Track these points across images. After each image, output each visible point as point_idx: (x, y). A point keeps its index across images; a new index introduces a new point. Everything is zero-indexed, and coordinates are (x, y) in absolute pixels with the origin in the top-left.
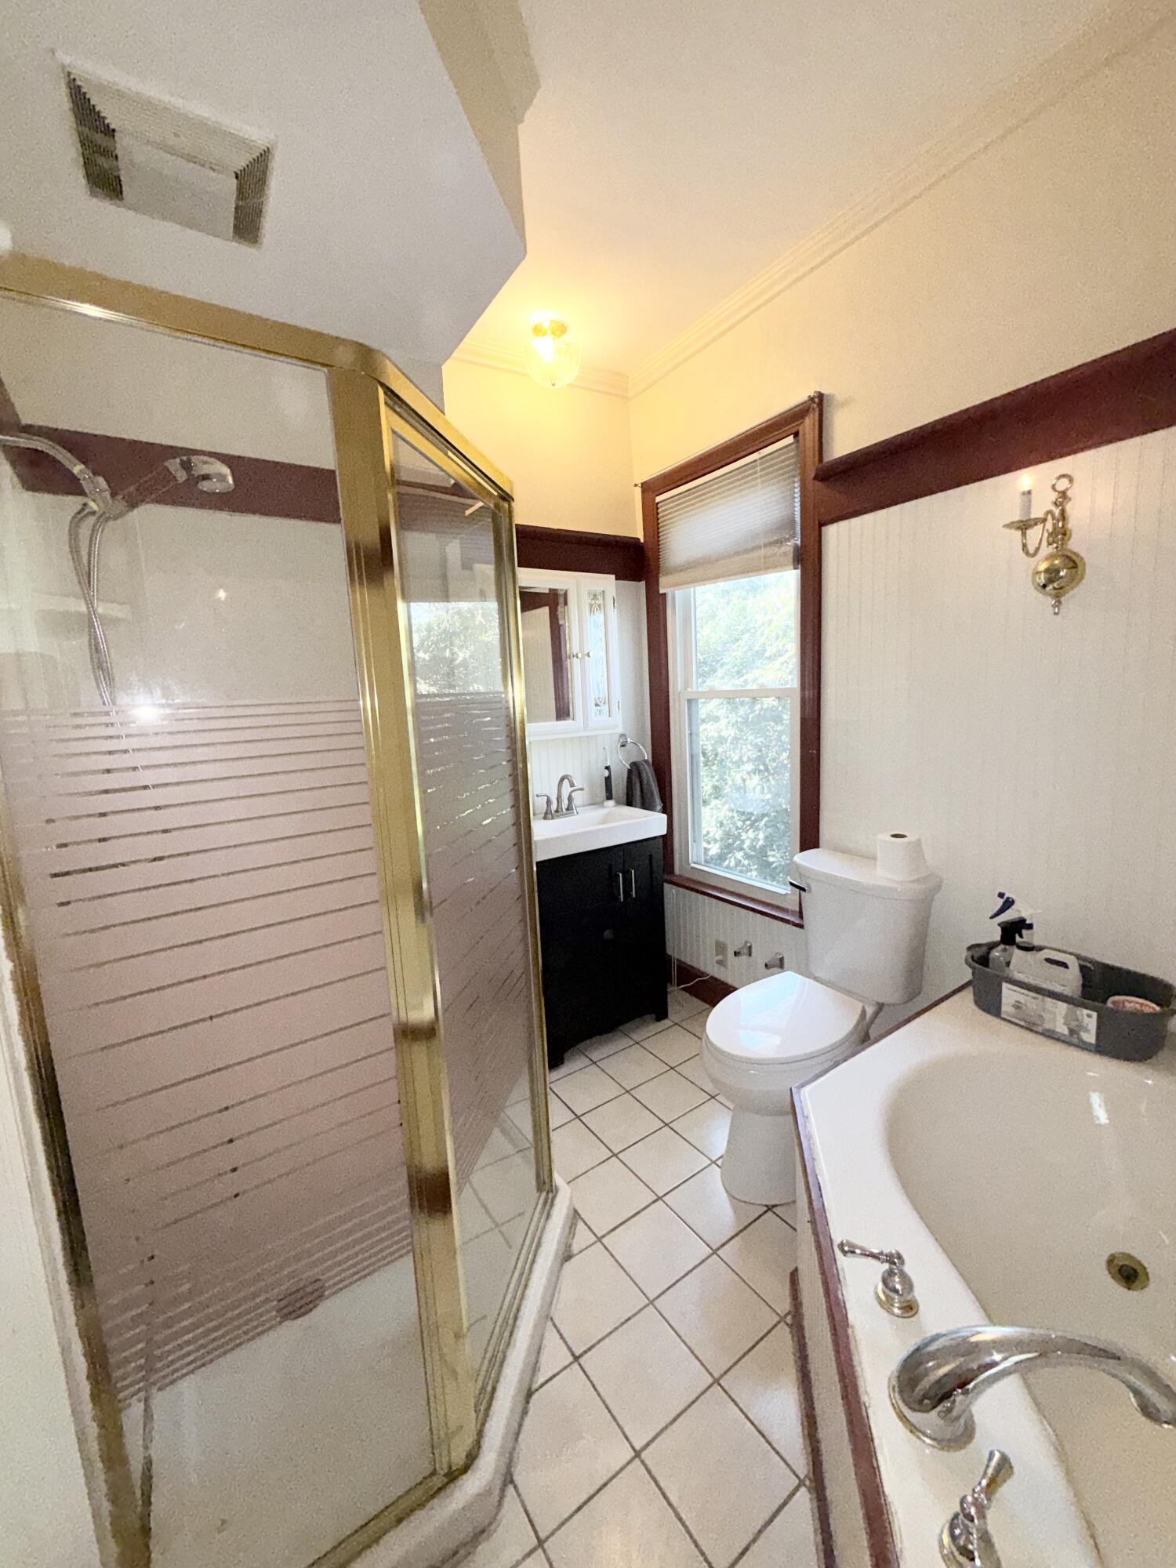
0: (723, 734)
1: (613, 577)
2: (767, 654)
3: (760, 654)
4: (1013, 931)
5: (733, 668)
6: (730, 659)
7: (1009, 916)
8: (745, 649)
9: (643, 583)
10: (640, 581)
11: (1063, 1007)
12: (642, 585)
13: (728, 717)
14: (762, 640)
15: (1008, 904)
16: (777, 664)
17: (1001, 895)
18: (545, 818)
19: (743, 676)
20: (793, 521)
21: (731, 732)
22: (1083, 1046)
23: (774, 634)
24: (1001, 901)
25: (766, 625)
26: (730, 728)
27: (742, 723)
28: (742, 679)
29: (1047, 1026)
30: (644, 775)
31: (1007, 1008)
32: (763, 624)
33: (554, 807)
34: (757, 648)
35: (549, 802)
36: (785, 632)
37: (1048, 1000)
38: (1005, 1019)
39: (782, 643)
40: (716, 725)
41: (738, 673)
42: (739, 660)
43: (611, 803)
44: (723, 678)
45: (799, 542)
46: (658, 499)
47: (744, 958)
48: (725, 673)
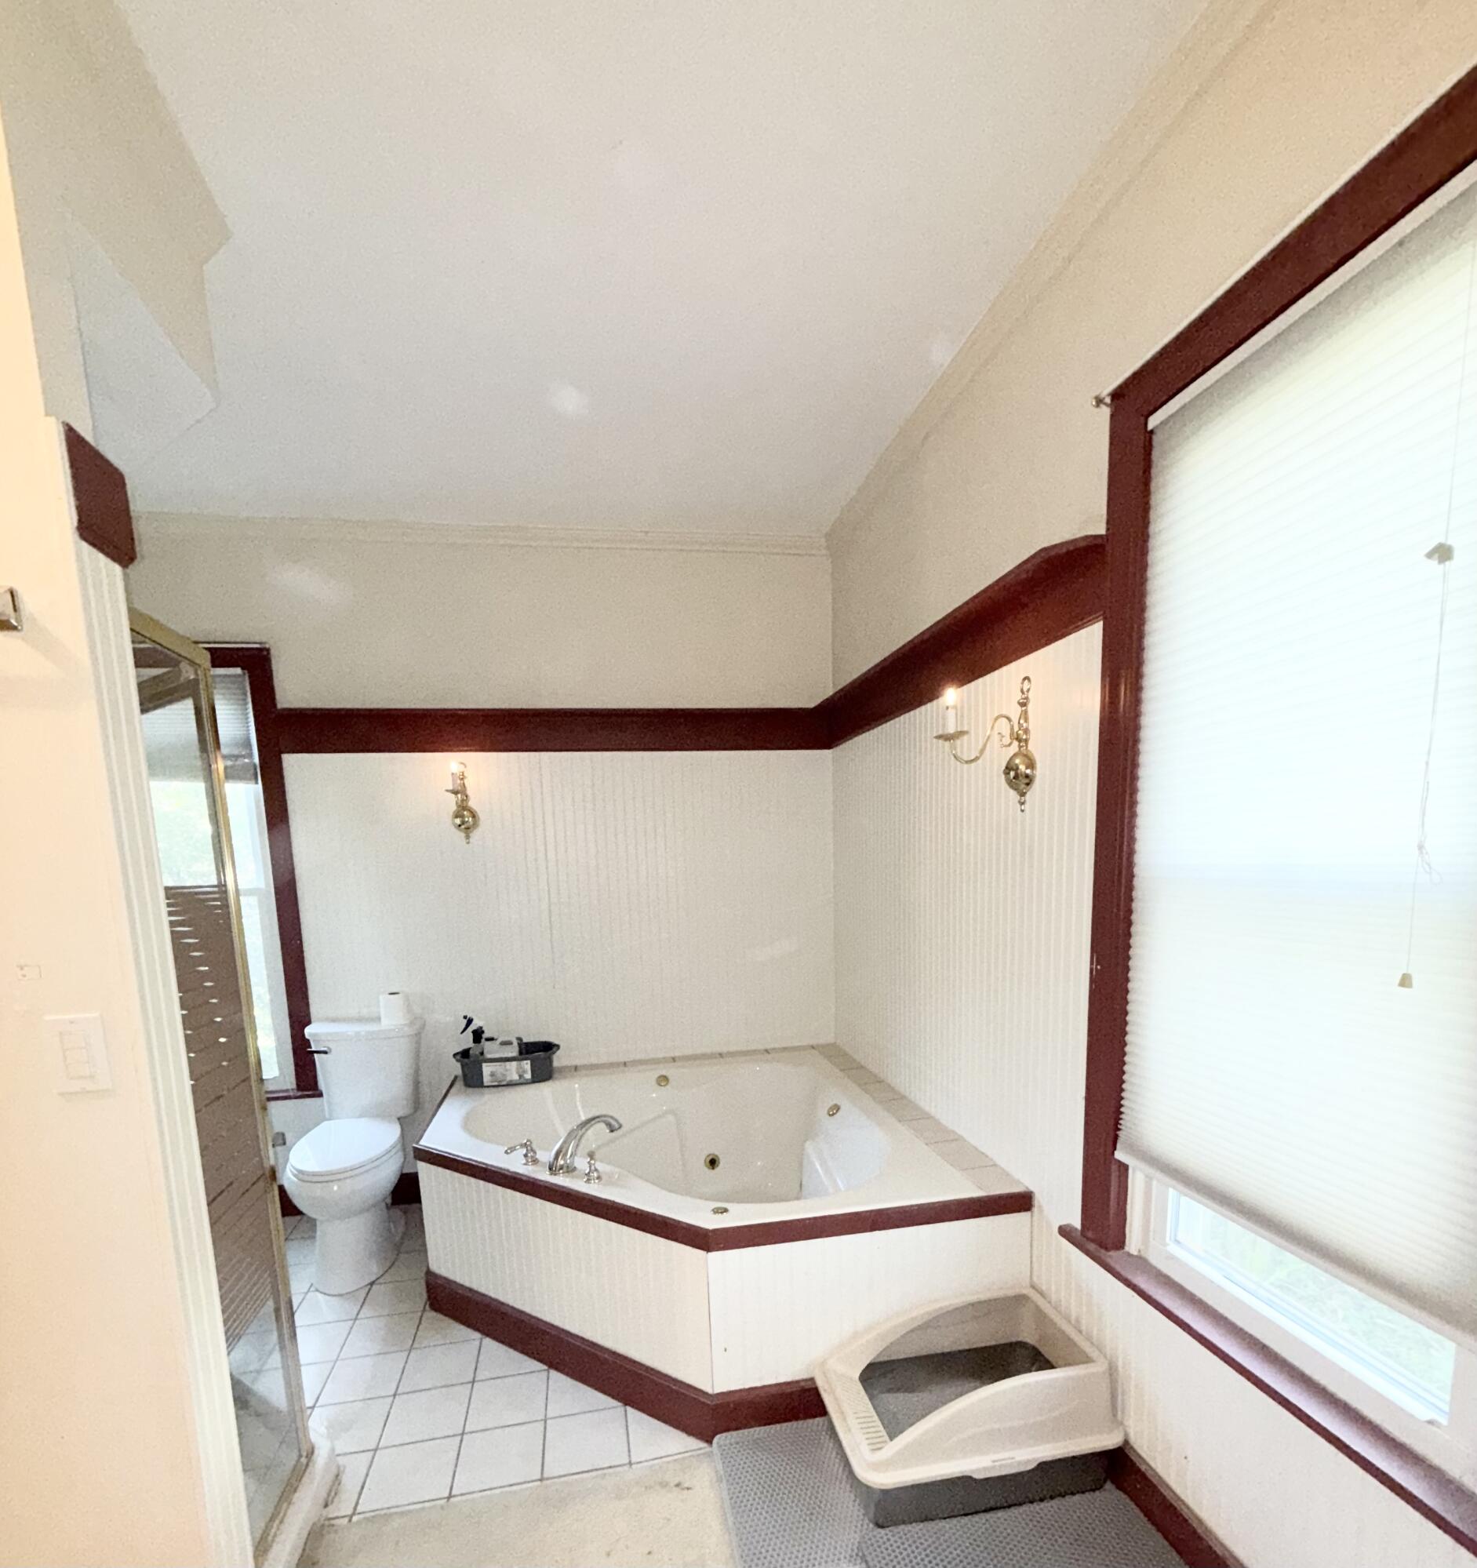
4: (478, 1035)
7: (472, 1027)
11: (514, 1063)
15: (470, 1021)
17: (465, 1017)
22: (527, 1083)
24: (465, 1021)
29: (508, 1079)
31: (487, 1080)
37: (508, 1063)
38: (488, 1087)
45: (257, 762)
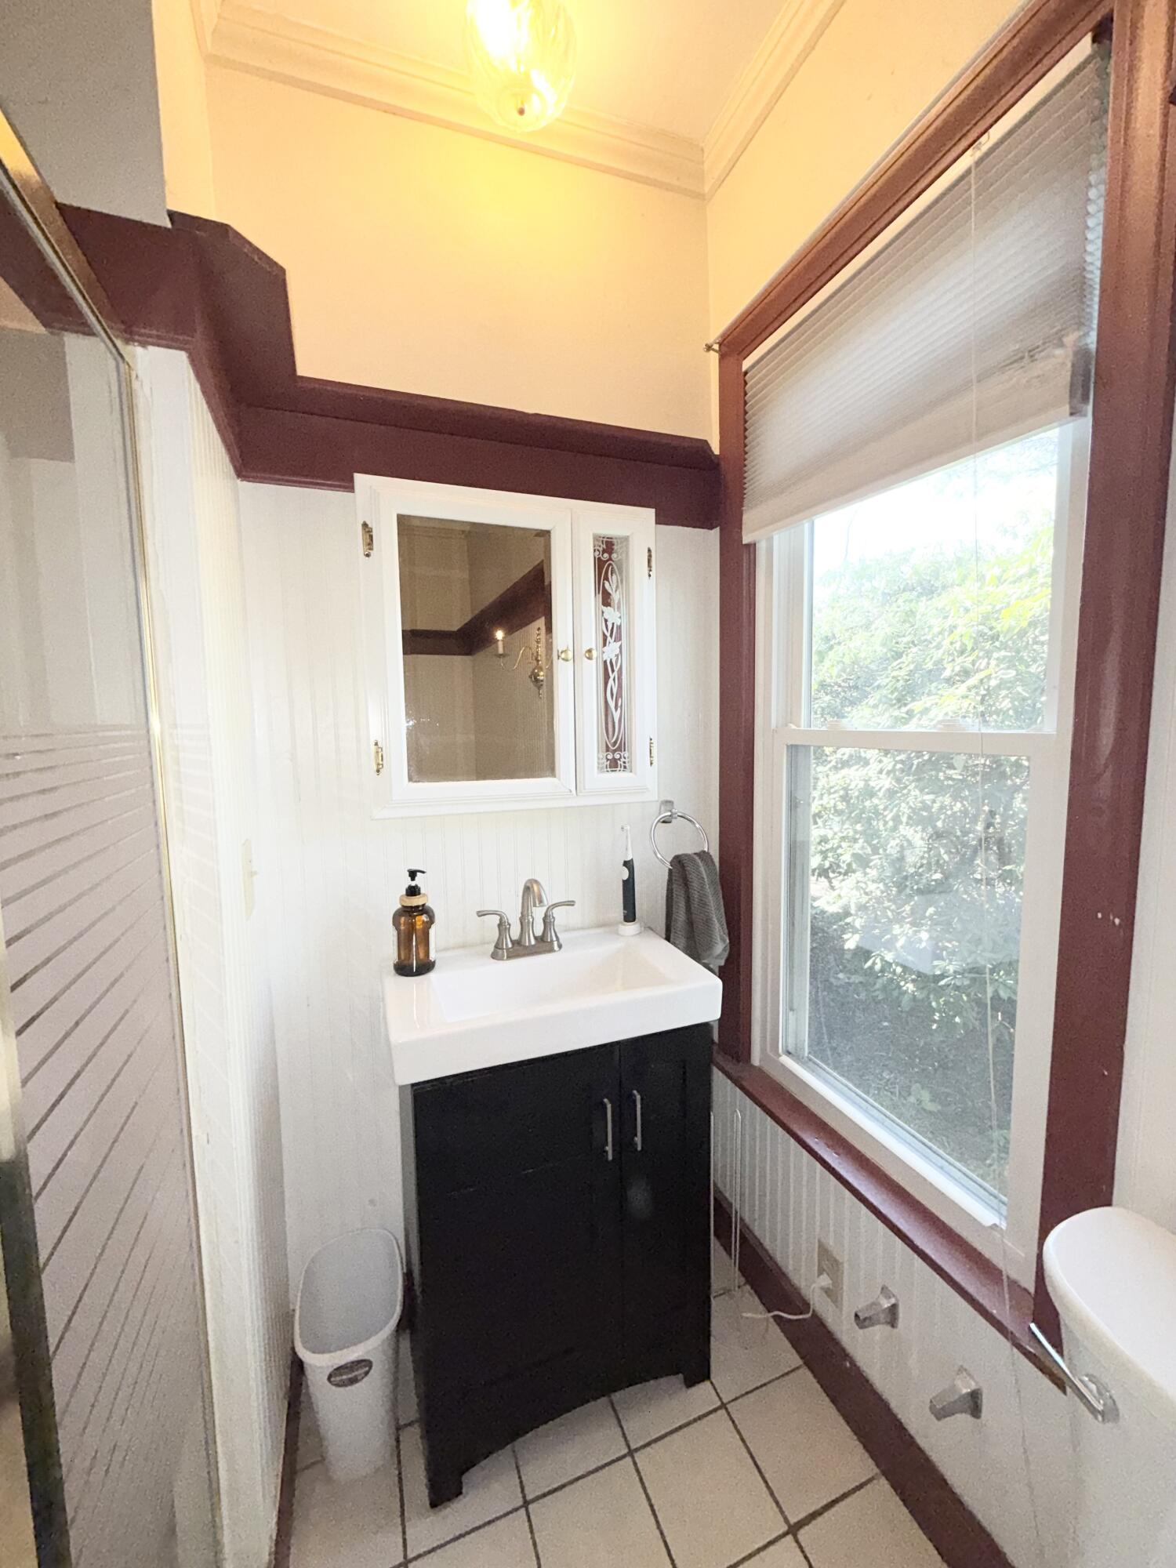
0: (872, 784)
1: (649, 513)
2: (947, 674)
3: (933, 675)
5: (892, 693)
6: (887, 680)
8: (912, 667)
9: (715, 533)
10: (711, 528)
12: (712, 537)
13: (880, 761)
14: (938, 655)
16: (962, 689)
18: (494, 956)
19: (905, 705)
20: (1079, 284)
21: (886, 782)
23: (958, 645)
25: (946, 633)
26: (883, 776)
27: (902, 771)
28: (904, 709)
30: (695, 885)
32: (940, 633)
33: (515, 932)
34: (929, 666)
35: (503, 926)
36: (976, 643)
39: (970, 659)
40: (863, 772)
41: (899, 700)
42: (901, 682)
43: (631, 928)
44: (875, 706)
45: (1092, 340)
46: (746, 364)
47: (879, 1331)
48: (880, 701)
